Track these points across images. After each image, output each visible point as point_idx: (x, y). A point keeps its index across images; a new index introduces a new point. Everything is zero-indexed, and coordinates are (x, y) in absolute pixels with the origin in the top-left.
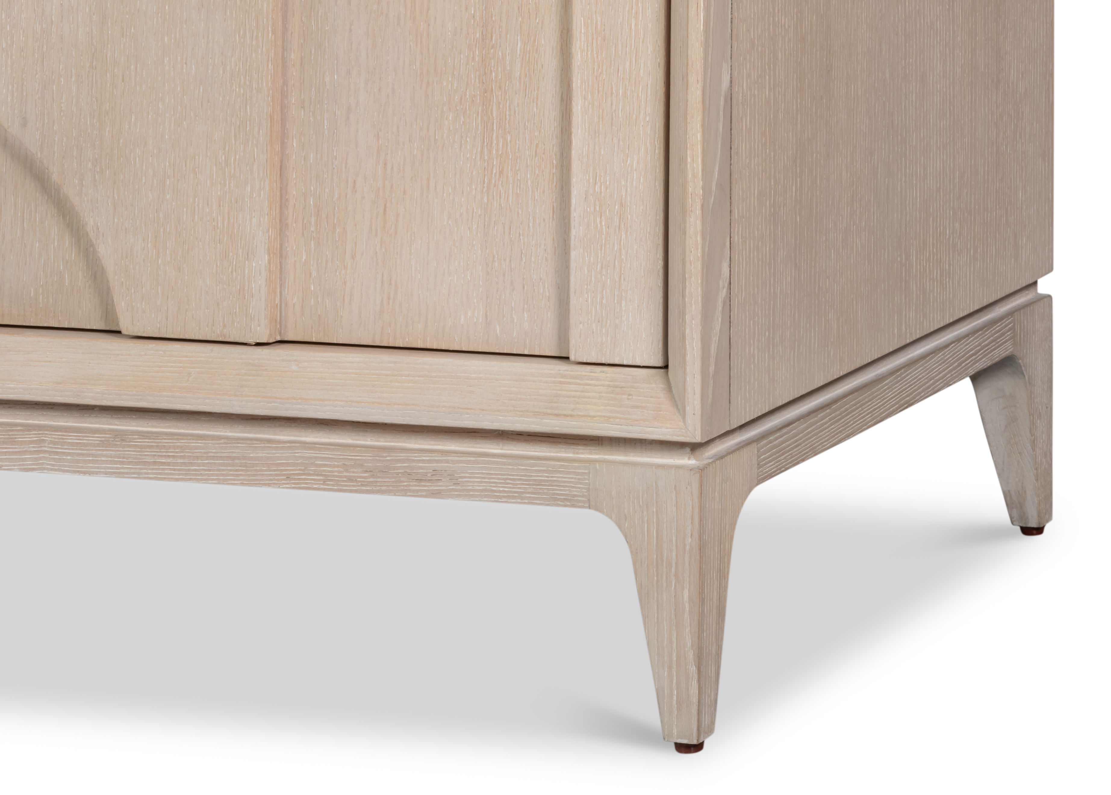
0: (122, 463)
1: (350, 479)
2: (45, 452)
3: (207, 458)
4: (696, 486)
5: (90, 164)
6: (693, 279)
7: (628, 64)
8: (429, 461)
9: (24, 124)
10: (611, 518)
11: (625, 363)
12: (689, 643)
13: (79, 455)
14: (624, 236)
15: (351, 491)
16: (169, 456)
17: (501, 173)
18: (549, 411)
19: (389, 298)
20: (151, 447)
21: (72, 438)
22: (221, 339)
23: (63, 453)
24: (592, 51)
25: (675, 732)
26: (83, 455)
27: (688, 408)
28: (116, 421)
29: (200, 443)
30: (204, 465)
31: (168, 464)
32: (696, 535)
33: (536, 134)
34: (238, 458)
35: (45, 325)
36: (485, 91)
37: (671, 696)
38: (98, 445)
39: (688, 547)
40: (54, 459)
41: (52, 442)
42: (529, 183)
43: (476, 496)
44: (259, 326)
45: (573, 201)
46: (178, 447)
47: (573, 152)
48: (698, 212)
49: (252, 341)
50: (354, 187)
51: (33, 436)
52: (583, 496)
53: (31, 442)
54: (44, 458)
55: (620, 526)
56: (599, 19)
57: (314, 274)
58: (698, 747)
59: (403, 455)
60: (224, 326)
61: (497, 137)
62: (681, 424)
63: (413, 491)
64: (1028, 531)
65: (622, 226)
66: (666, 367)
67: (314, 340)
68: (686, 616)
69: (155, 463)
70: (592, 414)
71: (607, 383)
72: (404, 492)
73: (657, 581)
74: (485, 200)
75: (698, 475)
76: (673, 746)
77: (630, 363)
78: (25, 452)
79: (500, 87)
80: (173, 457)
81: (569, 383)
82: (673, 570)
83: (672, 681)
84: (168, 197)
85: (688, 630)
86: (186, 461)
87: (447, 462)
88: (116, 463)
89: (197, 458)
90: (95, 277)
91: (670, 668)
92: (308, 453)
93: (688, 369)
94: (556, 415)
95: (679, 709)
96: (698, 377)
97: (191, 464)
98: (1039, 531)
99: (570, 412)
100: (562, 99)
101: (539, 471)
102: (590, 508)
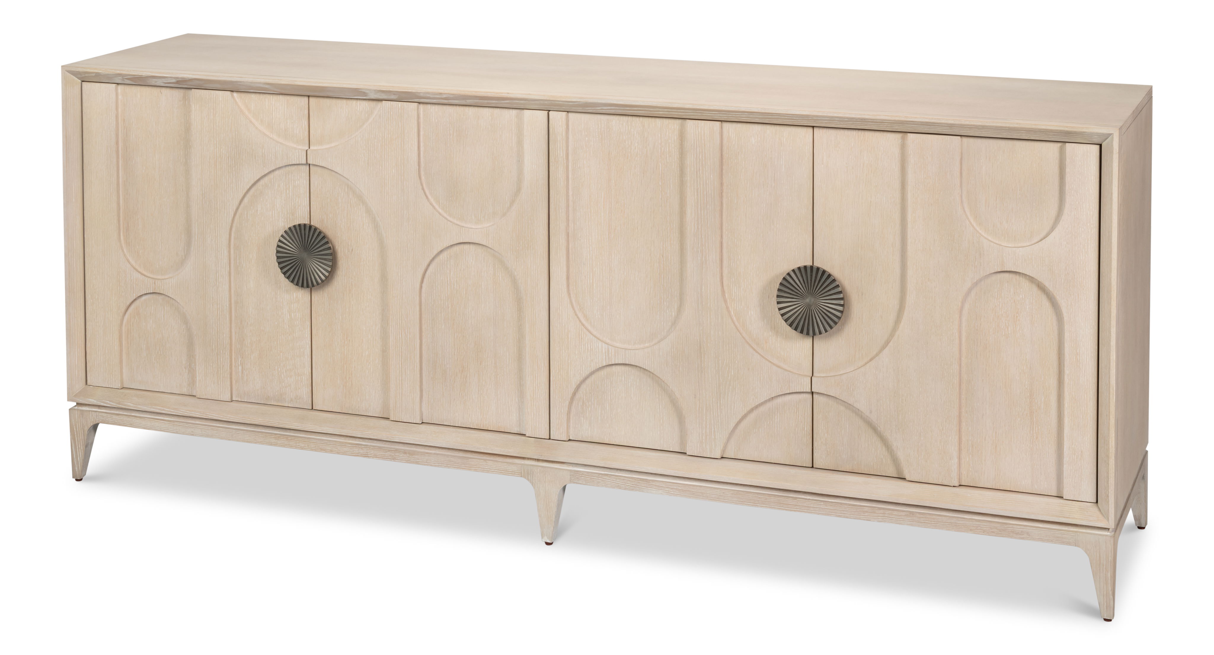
0: (913, 522)
1: (993, 532)
2: (886, 516)
3: (943, 522)
4: (1112, 541)
5: (894, 427)
6: (1111, 479)
7: (1084, 408)
8: (1020, 528)
9: (871, 412)
10: (1083, 549)
11: (1083, 501)
12: (1110, 589)
13: (898, 518)
14: (1082, 462)
15: (993, 536)
16: (929, 521)
17: (1037, 438)
18: (1061, 516)
19: (998, 474)
20: (923, 517)
21: (895, 513)
22: (941, 484)
23: (893, 517)
24: (1071, 403)
25: (1105, 615)
26: (899, 518)
27: (1110, 518)
28: (908, 508)
29: (940, 518)
30: (941, 524)
31: (929, 523)
32: (1112, 557)
33: (1049, 427)
34: (954, 523)
35: (877, 474)
36: (1031, 412)
37: (1104, 604)
38: (904, 516)
39: (1110, 560)
40: (889, 519)
41: (888, 514)
42: (1047, 442)
43: (1036, 540)
44: (955, 481)
45: (1065, 450)
46: (932, 518)
47: (1065, 434)
48: (1113, 458)
49: (952, 485)
50: (985, 439)
51: (882, 511)
52: (1073, 542)
53: (881, 513)
54: (885, 518)
55: (1086, 552)
56: (1074, 393)
57: (971, 465)
58: (1110, 620)
59: (1011, 526)
60: (942, 480)
61: (1035, 427)
62: (1107, 522)
63: (1014, 537)
64: (1140, 528)
65: (1082, 458)
66: (1097, 502)
67: (971, 485)
68: (1109, 581)
69: (924, 523)
70: (1076, 517)
71: (1078, 507)
72: (1012, 537)
73: (1099, 570)
74: (1031, 446)
75: (1113, 539)
76: (1103, 620)
77: (1085, 501)
78: (879, 516)
79: (1036, 412)
80: (931, 521)
81: (1065, 506)
82: (1105, 567)
83: (1104, 600)
84: (922, 439)
85: (1110, 585)
86: (935, 523)
87: (1026, 529)
88: (911, 521)
89: (939, 522)
90: (894, 461)
91: (1104, 596)
92: (978, 523)
93: (1110, 506)
94: (1063, 517)
95: (1107, 609)
96: (1113, 509)
97: (937, 524)
98: (1144, 528)
99: (1068, 517)
100: (1058, 417)
101: (1058, 534)
102: (1076, 546)
